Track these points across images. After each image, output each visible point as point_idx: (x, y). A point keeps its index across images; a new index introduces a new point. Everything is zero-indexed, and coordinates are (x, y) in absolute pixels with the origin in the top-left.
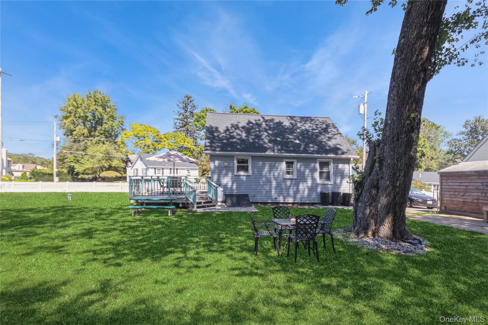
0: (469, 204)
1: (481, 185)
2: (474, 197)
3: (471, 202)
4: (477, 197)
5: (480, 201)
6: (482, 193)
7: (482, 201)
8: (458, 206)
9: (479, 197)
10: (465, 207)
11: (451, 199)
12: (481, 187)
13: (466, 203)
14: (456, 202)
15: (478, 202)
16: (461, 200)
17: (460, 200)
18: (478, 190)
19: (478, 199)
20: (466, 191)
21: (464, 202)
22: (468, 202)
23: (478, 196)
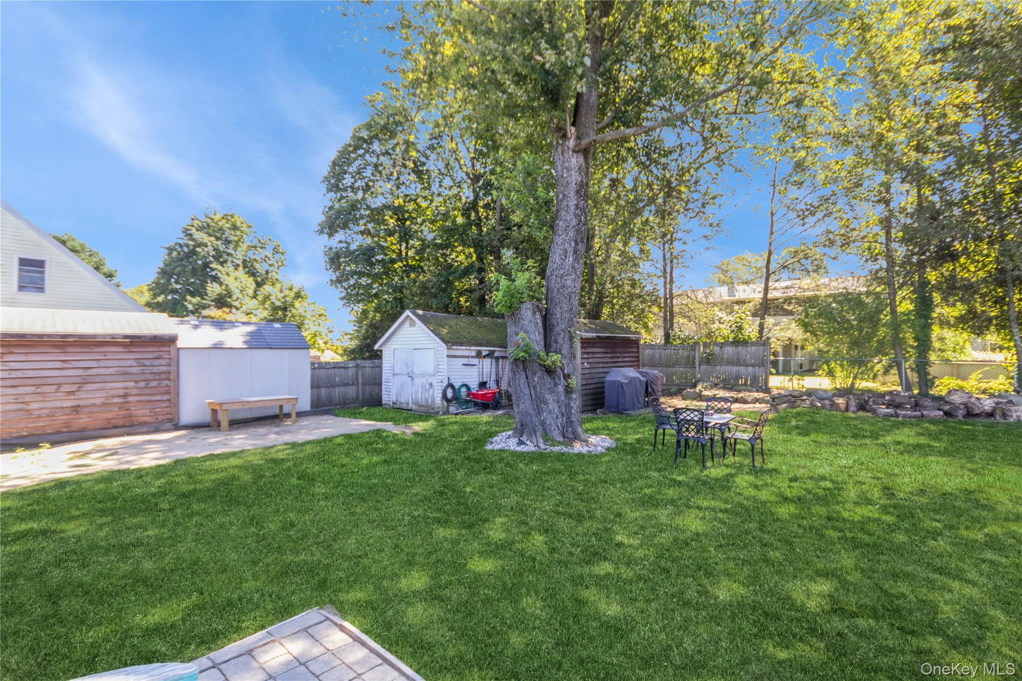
0: (95, 409)
1: (135, 364)
2: (113, 392)
3: (104, 404)
4: (122, 392)
5: (130, 399)
6: (137, 382)
7: (138, 398)
8: (54, 420)
9: (127, 391)
10: (80, 418)
11: (21, 406)
12: (135, 370)
13: (86, 410)
14: (46, 411)
15: (127, 402)
16: (68, 404)
17: (64, 405)
18: (127, 377)
19: (126, 396)
20: (82, 383)
21: (76, 409)
22: (94, 405)
23: (127, 388)
